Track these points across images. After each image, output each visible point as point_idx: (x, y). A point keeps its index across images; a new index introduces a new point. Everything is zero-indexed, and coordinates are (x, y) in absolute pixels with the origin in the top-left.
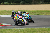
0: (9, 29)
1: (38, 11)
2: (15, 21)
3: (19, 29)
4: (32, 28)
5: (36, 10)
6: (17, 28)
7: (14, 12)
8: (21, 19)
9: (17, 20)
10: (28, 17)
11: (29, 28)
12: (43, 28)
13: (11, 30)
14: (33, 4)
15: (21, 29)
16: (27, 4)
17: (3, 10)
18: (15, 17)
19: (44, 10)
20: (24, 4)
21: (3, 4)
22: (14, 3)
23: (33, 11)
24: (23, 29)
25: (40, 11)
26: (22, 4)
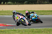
0: (13, 29)
1: (43, 11)
2: (16, 21)
3: (23, 30)
4: (37, 28)
5: (41, 10)
6: (21, 29)
7: (15, 12)
8: (22, 20)
9: (18, 20)
10: (36, 17)
11: (33, 28)
12: (48, 28)
13: (15, 30)
14: (38, 4)
15: (25, 30)
16: (31, 3)
17: (6, 10)
18: (16, 17)
19: (49, 10)
20: (28, 3)
21: (7, 4)
22: (18, 3)
23: (38, 11)
24: (27, 29)
25: (45, 11)
26: (26, 4)
